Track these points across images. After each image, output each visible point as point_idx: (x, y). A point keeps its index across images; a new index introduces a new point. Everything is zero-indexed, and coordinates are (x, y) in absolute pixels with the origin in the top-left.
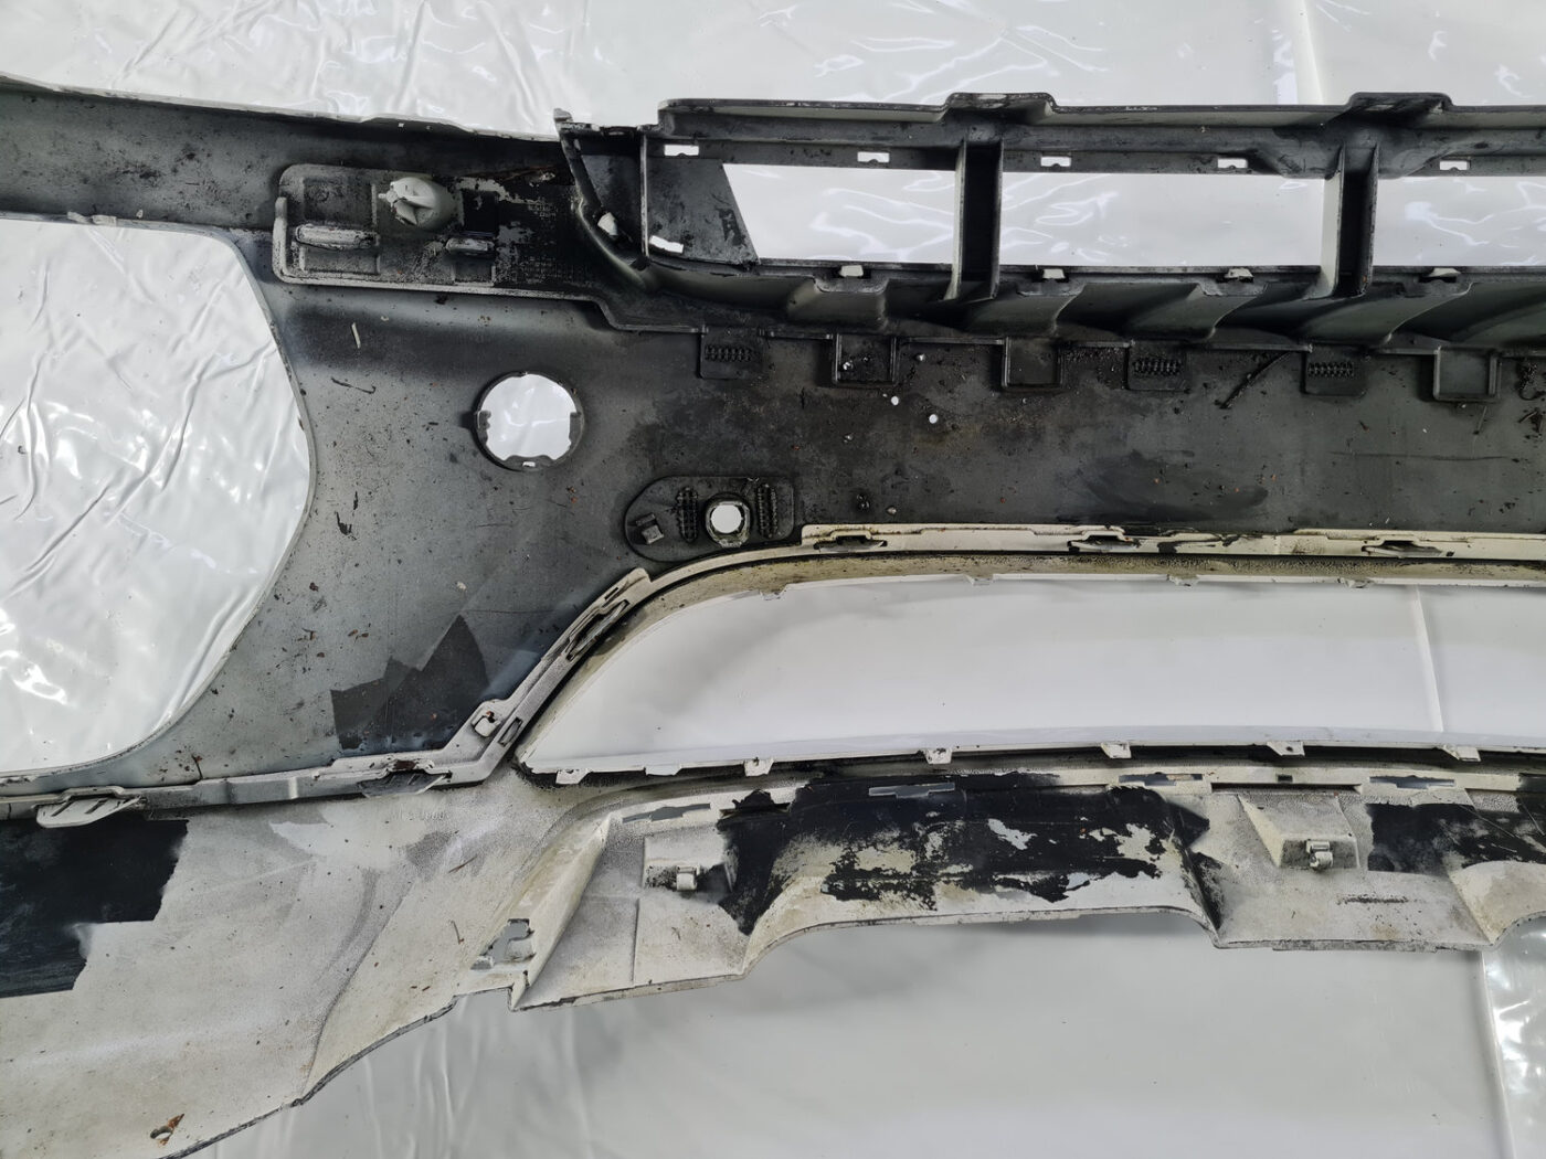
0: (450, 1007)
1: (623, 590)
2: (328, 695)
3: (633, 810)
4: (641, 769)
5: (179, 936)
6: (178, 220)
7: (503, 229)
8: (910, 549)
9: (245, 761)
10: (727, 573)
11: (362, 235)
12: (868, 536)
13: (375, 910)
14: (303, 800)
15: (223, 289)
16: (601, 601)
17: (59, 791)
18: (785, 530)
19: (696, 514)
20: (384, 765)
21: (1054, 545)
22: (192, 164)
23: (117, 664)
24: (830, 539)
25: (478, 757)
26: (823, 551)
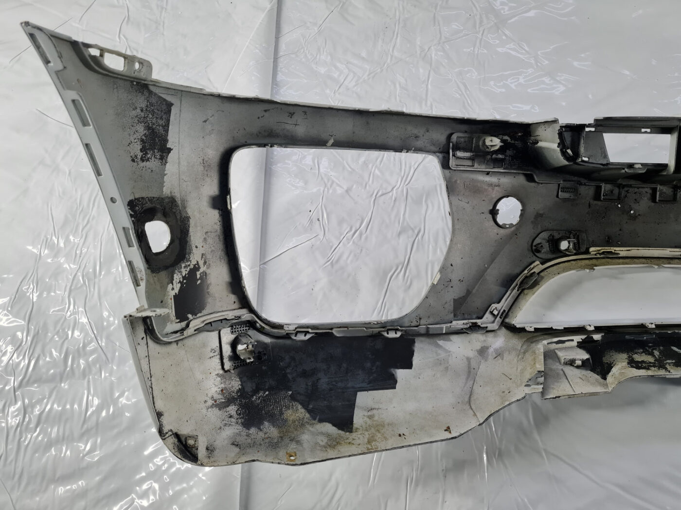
0: (525, 397)
1: (533, 268)
2: (452, 300)
3: (550, 341)
4: (550, 327)
5: (420, 374)
6: (422, 151)
7: (508, 151)
8: (627, 256)
9: (431, 320)
10: (566, 263)
11: (472, 154)
12: (613, 251)
13: (472, 370)
14: (447, 334)
15: (376, 167)
16: (526, 272)
17: (384, 328)
18: (583, 249)
19: (554, 244)
20: (467, 324)
21: (677, 255)
22: (427, 133)
23: (359, 290)
24: (601, 252)
25: (493, 322)
26: (598, 256)
